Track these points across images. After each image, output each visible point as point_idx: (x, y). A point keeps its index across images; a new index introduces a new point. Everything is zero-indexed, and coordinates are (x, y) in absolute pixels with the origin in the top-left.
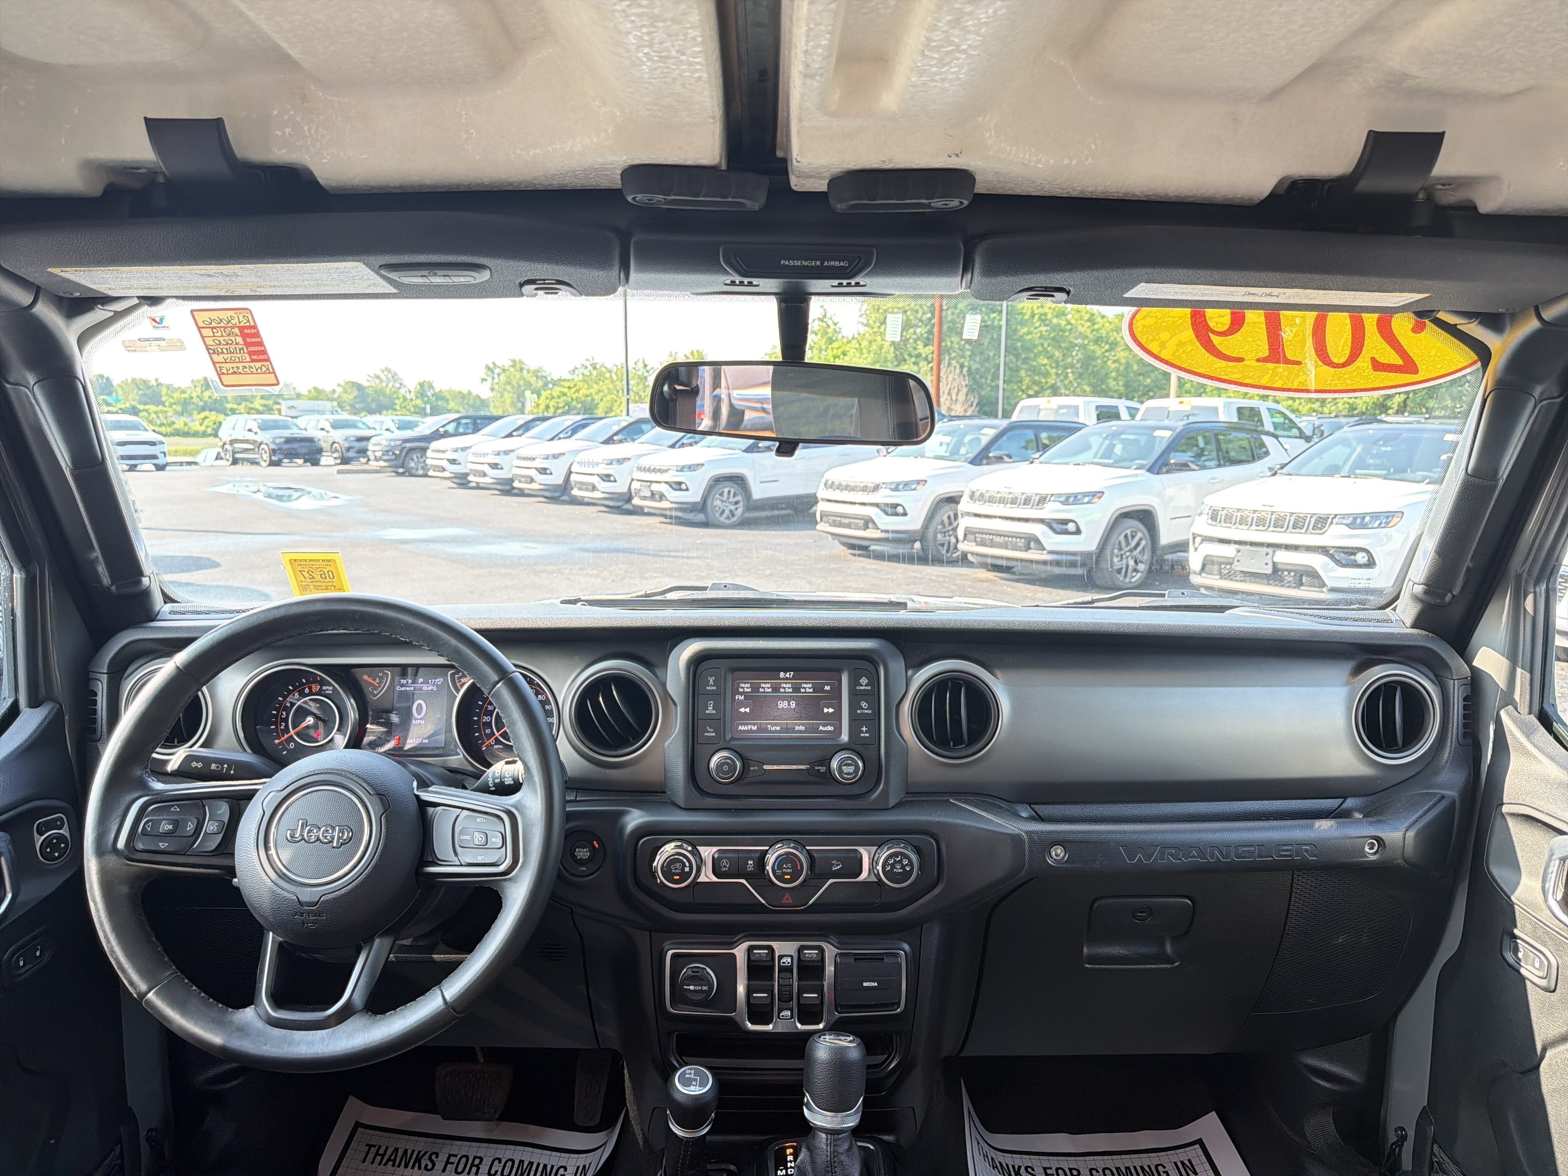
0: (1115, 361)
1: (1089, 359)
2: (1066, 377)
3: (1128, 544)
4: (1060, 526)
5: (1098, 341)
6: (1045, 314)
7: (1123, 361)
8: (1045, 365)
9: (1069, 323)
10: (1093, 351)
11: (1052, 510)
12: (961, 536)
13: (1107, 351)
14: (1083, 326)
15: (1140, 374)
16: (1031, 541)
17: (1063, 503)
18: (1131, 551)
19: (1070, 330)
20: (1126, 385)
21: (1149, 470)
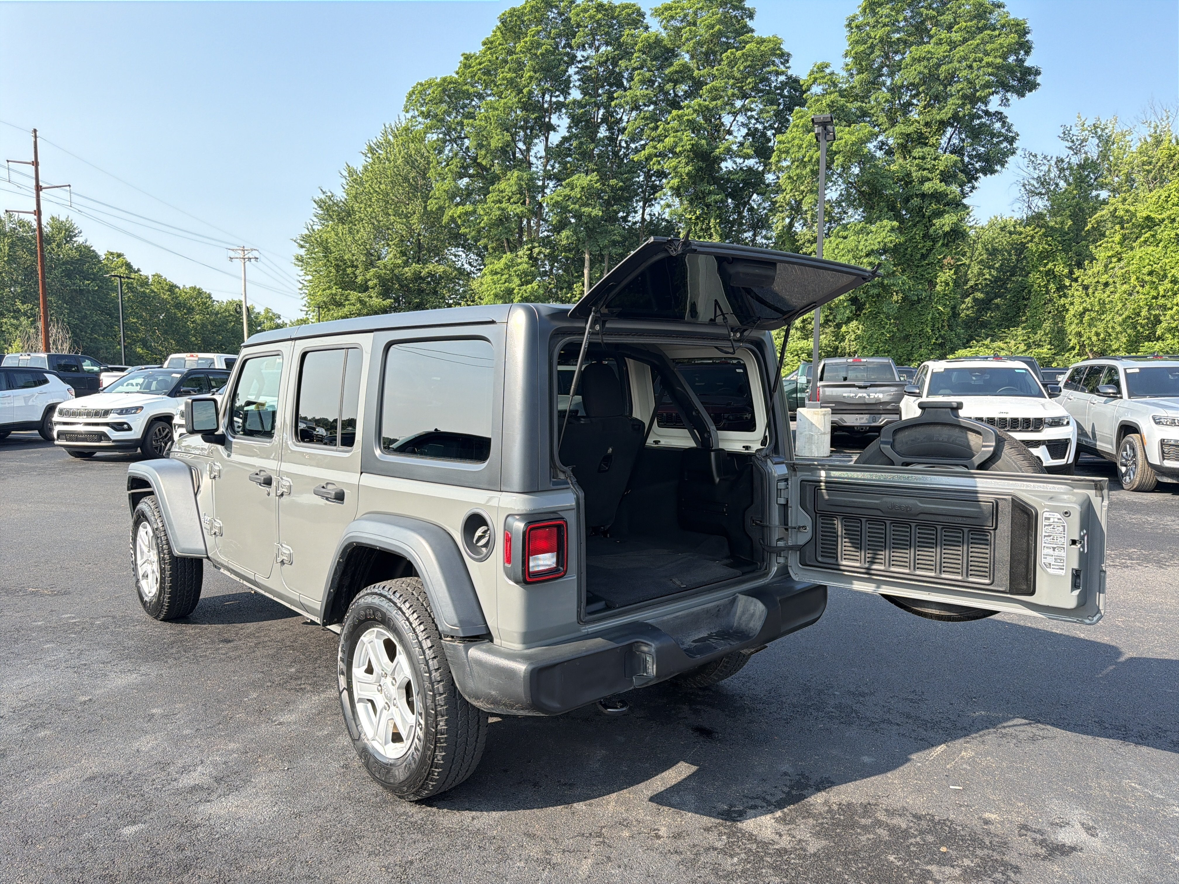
0: (193, 322)
1: (171, 319)
2: (154, 332)
3: (160, 434)
4: (118, 427)
5: (178, 306)
6: (132, 284)
7: (198, 321)
8: (134, 323)
9: (153, 291)
10: (175, 314)
11: (112, 418)
12: (55, 436)
13: (185, 314)
14: (164, 294)
15: (214, 333)
16: (102, 436)
17: (119, 414)
18: (163, 438)
19: (154, 298)
20: (204, 340)
21: (169, 395)
